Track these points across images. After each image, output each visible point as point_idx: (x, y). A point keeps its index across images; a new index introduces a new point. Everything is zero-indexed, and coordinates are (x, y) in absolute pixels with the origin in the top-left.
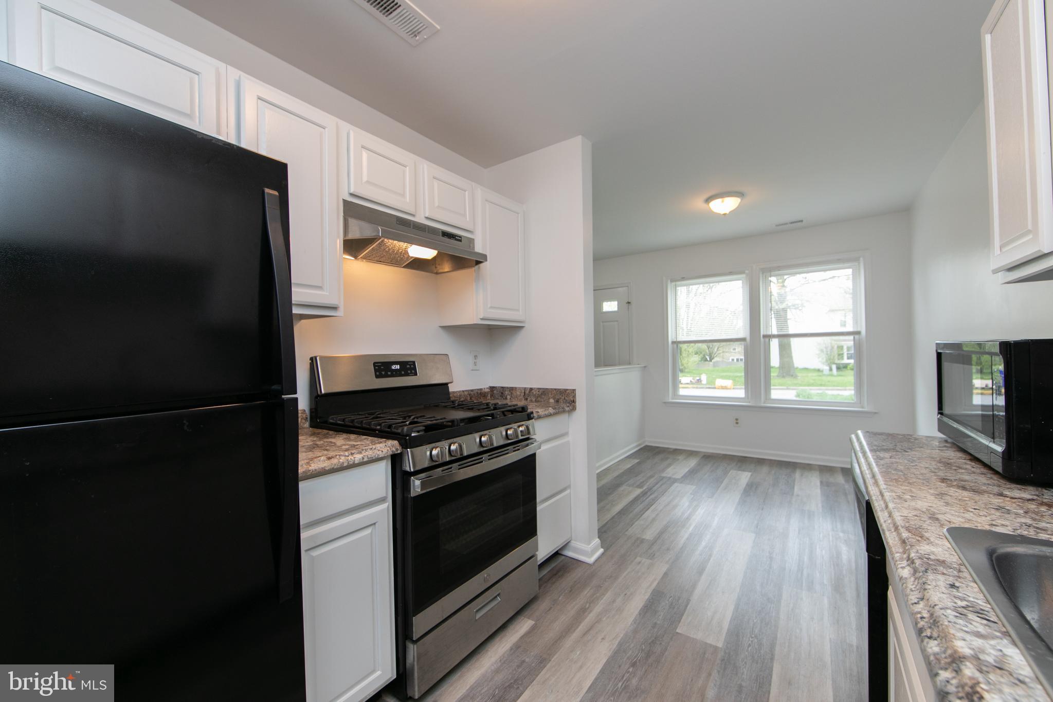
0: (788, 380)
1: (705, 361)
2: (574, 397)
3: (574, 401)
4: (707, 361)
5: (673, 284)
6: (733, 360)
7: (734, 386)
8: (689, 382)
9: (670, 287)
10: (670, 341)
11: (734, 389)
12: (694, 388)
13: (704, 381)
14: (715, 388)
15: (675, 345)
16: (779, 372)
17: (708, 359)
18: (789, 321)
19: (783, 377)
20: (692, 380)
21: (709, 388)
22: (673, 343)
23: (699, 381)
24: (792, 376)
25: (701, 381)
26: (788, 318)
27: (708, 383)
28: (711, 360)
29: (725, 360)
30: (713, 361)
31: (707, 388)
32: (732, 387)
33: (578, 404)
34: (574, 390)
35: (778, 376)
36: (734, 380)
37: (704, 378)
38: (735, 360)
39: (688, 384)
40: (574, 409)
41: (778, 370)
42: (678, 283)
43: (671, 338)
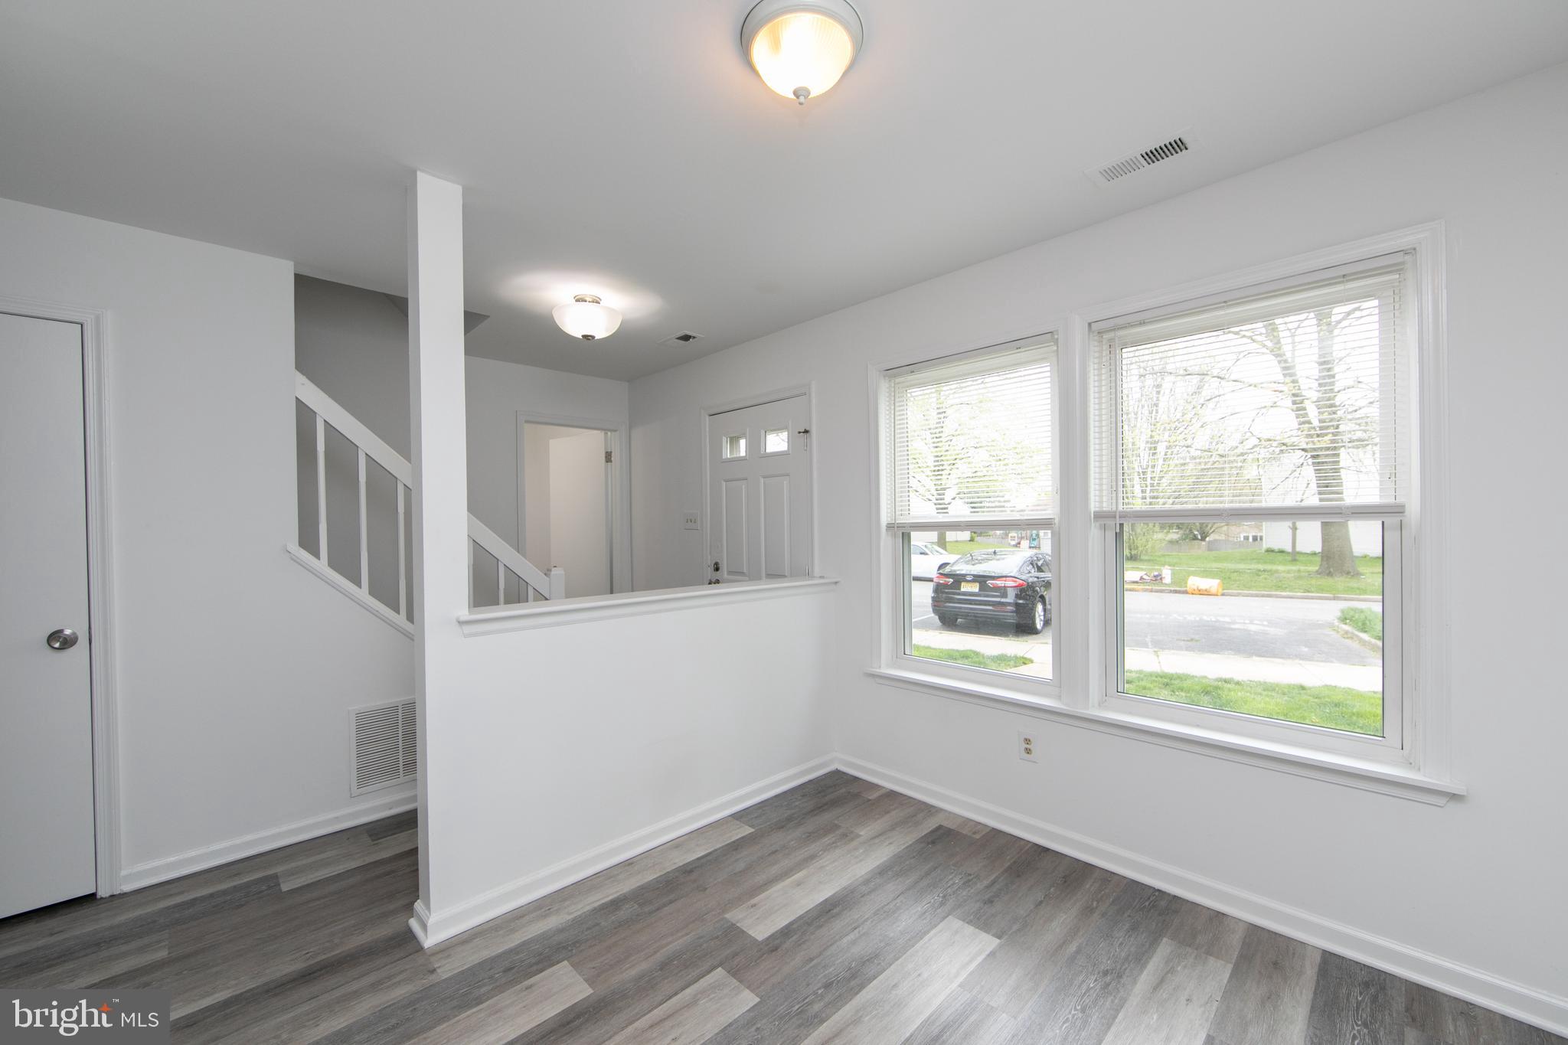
0: (1340, 582)
1: (1194, 539)
4: (1197, 539)
6: (1246, 538)
7: (1223, 589)
8: (1138, 579)
11: (1223, 595)
12: (1146, 590)
13: (1167, 580)
14: (1186, 592)
16: (1321, 565)
17: (1199, 537)
18: (1343, 472)
19: (1330, 574)
20: (1145, 577)
21: (1176, 592)
23: (1158, 578)
24: (1348, 573)
25: (1161, 579)
26: (1342, 464)
27: (1173, 583)
28: (1203, 539)
29: (1231, 539)
30: (1207, 539)
31: (1171, 591)
32: (1221, 591)
35: (1318, 572)
36: (1223, 579)
37: (1167, 573)
38: (1251, 539)
39: (1137, 582)
41: (1318, 559)
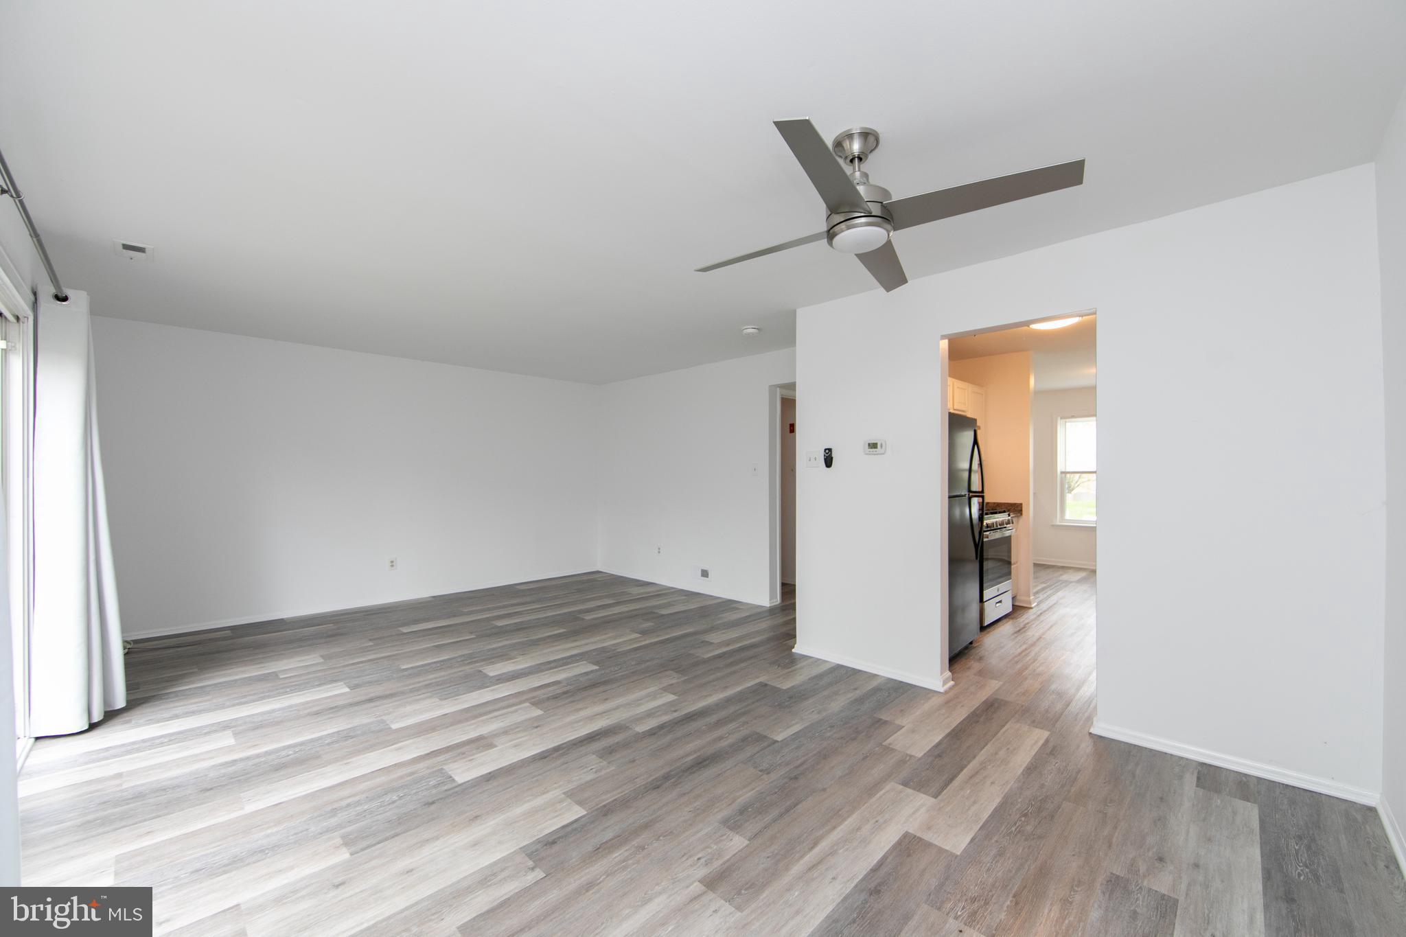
2: (1022, 508)
3: (1021, 510)
5: (1065, 420)
9: (1060, 423)
10: (1059, 470)
15: (1064, 475)
22: (1062, 473)
33: (1023, 512)
34: (1021, 504)
40: (1021, 514)
42: (1067, 420)
43: (1060, 468)
